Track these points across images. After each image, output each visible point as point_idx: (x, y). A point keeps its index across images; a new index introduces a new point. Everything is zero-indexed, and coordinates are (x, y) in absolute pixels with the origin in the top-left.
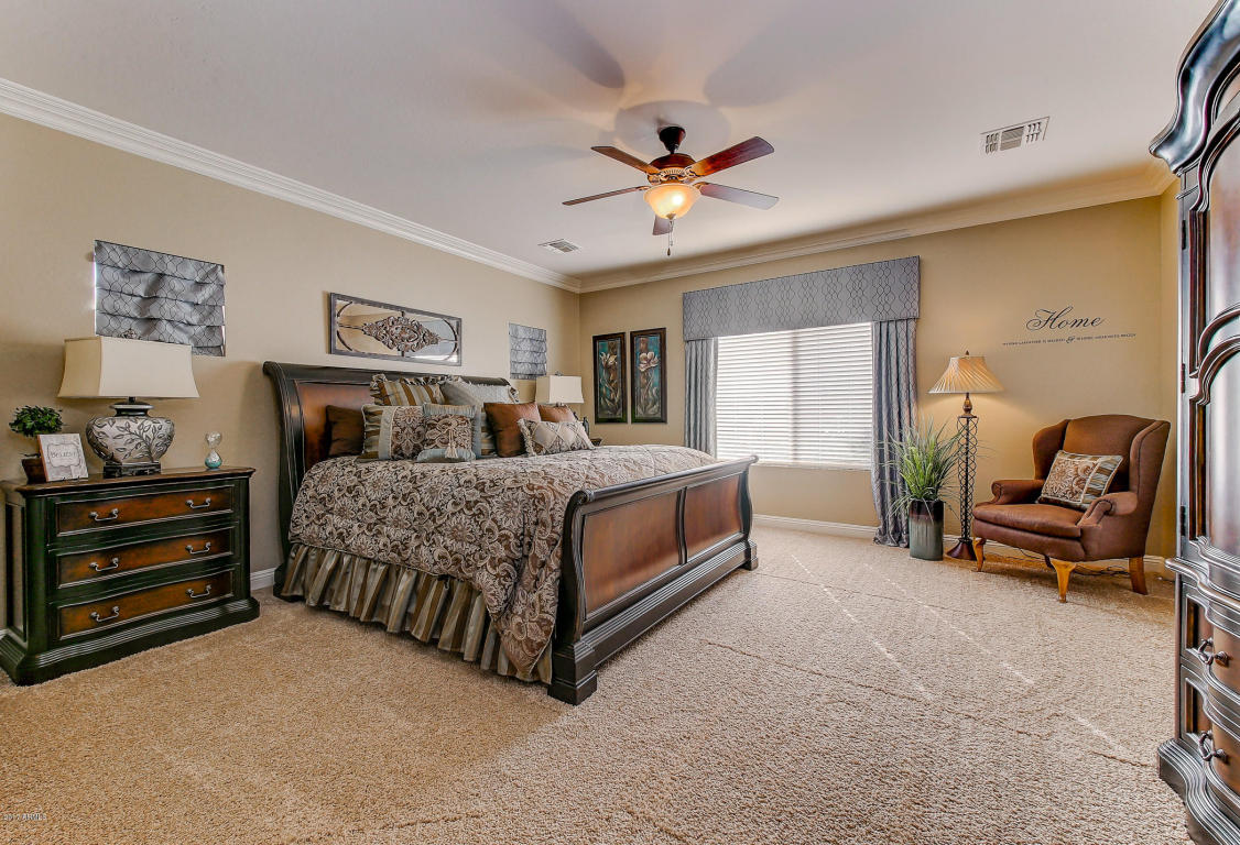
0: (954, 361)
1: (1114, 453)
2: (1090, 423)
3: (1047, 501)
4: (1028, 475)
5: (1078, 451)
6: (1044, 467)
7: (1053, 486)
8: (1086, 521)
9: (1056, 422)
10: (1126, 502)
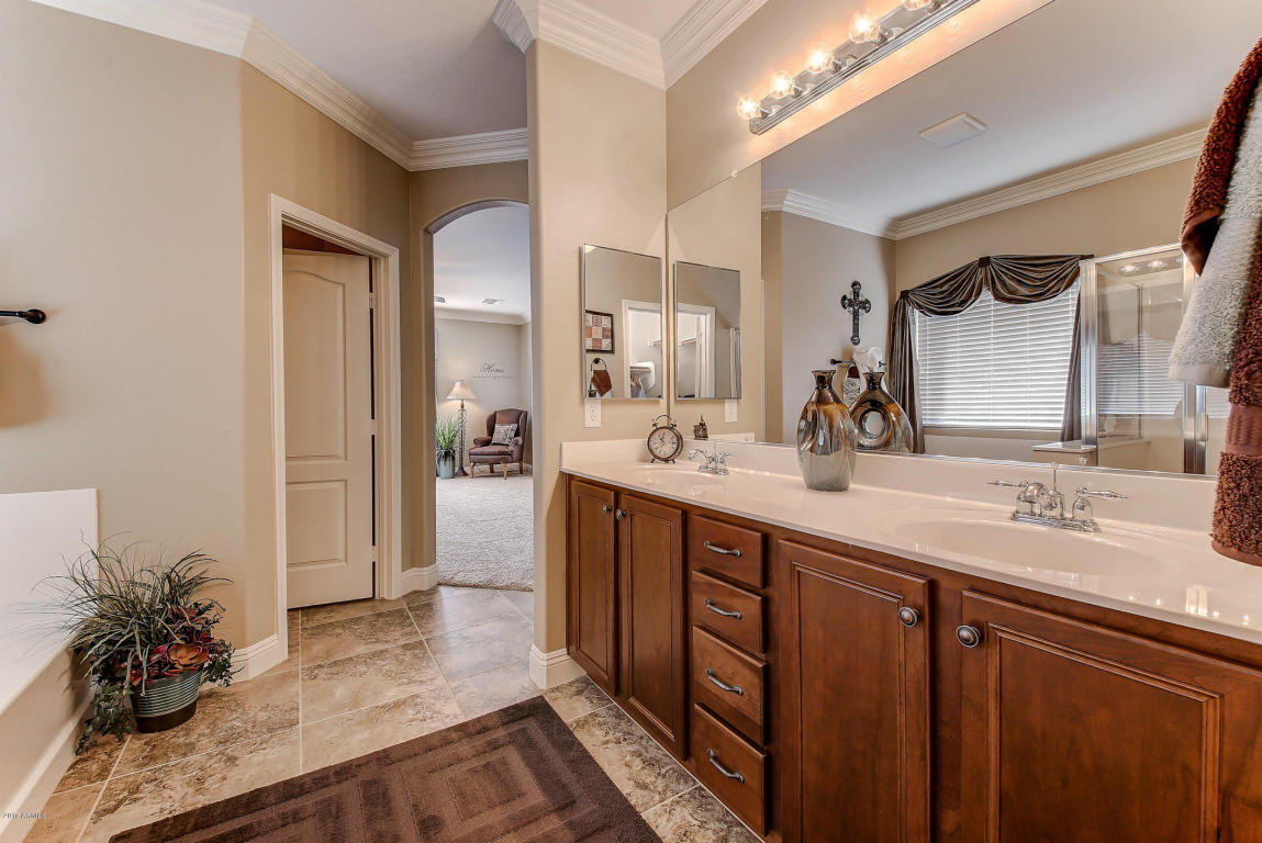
0: (458, 384)
1: (513, 423)
2: (506, 412)
3: (494, 444)
4: (485, 435)
5: (502, 423)
6: (491, 431)
7: (496, 437)
8: (511, 448)
9: (492, 413)
10: (520, 439)
